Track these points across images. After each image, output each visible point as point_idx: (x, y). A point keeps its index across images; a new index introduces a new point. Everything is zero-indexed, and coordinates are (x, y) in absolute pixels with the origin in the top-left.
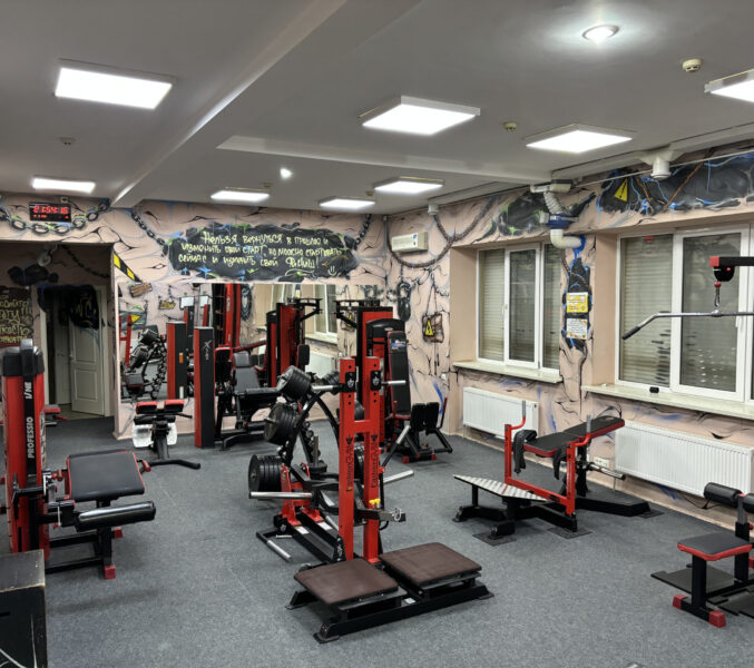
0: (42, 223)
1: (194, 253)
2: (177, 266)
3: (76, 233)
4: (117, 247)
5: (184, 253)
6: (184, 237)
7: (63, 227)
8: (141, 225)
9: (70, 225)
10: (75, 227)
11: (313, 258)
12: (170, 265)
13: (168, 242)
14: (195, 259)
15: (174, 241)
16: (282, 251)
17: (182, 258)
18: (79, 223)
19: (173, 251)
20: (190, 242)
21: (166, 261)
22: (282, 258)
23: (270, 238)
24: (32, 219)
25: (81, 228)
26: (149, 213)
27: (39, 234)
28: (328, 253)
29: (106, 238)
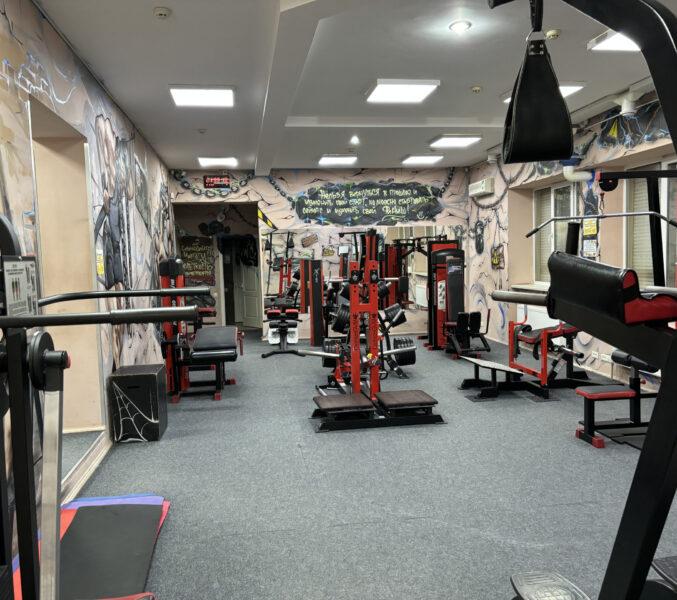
0: (211, 190)
1: (313, 207)
2: (302, 216)
3: (233, 195)
4: (260, 205)
5: (307, 206)
6: (307, 195)
7: (225, 191)
8: (276, 188)
9: (229, 190)
10: (232, 191)
11: (405, 206)
12: (296, 216)
13: (295, 199)
14: (315, 211)
15: (299, 198)
16: (379, 202)
17: (306, 211)
18: (235, 189)
19: (298, 205)
20: (310, 198)
21: (294, 213)
22: (379, 207)
23: (370, 192)
24: (205, 187)
25: (236, 192)
26: (282, 179)
27: (210, 197)
28: (417, 201)
29: (253, 198)
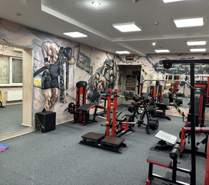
0: (128, 61)
2: (156, 70)
3: (134, 63)
4: (142, 66)
5: (158, 67)
6: (158, 63)
8: (148, 60)
9: (133, 61)
11: (198, 68)
13: (154, 64)
14: (161, 68)
21: (153, 69)
22: (186, 68)
24: (126, 60)
25: (135, 62)
26: (150, 57)
27: (127, 63)
28: (203, 66)
29: (140, 64)
